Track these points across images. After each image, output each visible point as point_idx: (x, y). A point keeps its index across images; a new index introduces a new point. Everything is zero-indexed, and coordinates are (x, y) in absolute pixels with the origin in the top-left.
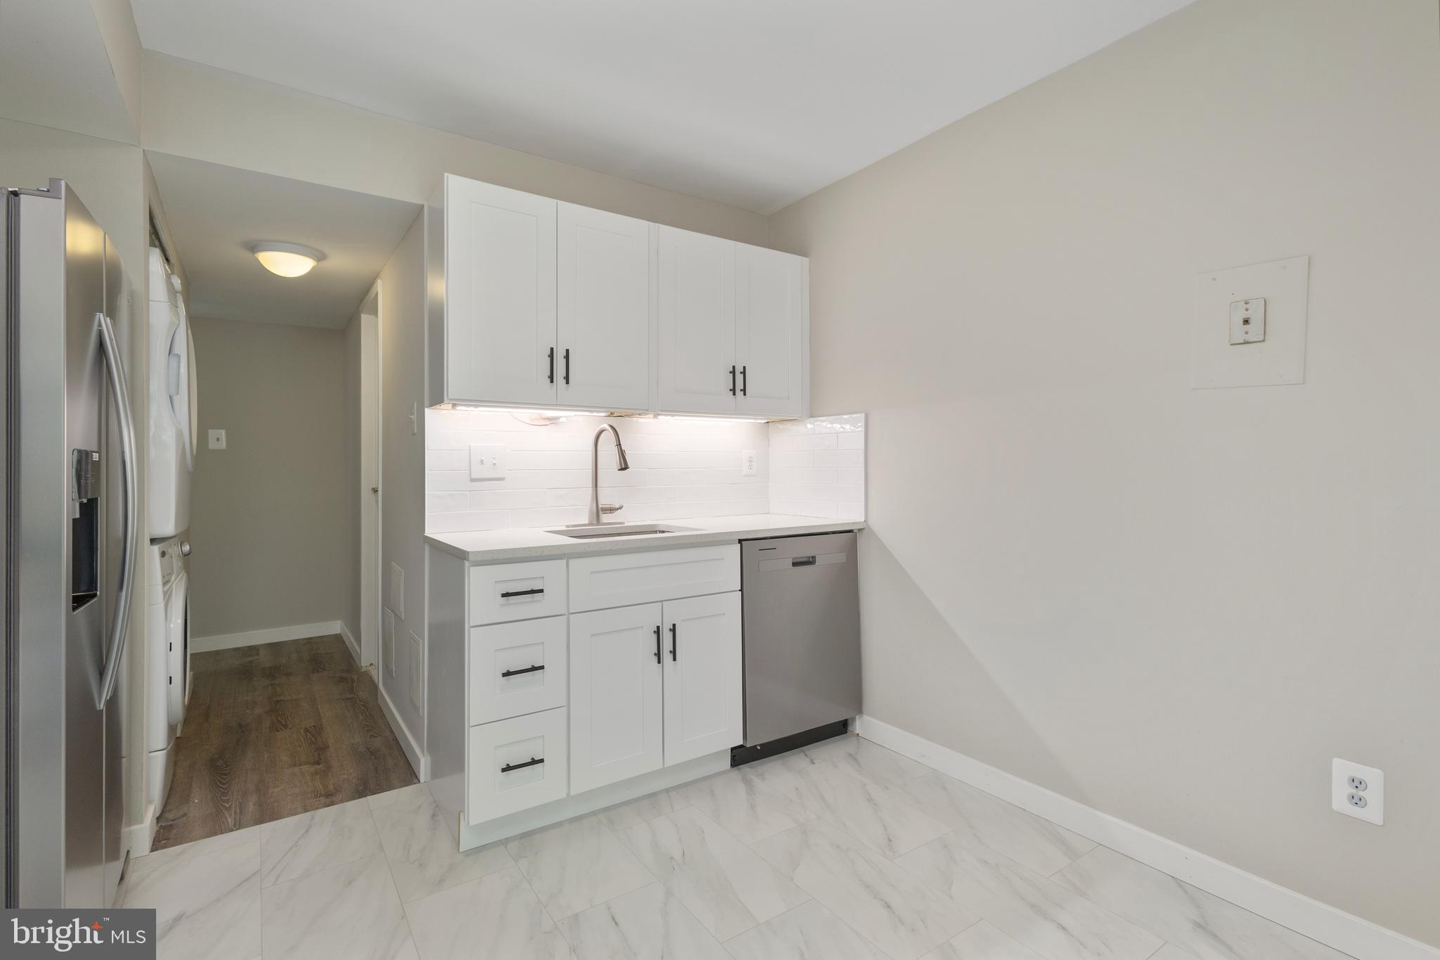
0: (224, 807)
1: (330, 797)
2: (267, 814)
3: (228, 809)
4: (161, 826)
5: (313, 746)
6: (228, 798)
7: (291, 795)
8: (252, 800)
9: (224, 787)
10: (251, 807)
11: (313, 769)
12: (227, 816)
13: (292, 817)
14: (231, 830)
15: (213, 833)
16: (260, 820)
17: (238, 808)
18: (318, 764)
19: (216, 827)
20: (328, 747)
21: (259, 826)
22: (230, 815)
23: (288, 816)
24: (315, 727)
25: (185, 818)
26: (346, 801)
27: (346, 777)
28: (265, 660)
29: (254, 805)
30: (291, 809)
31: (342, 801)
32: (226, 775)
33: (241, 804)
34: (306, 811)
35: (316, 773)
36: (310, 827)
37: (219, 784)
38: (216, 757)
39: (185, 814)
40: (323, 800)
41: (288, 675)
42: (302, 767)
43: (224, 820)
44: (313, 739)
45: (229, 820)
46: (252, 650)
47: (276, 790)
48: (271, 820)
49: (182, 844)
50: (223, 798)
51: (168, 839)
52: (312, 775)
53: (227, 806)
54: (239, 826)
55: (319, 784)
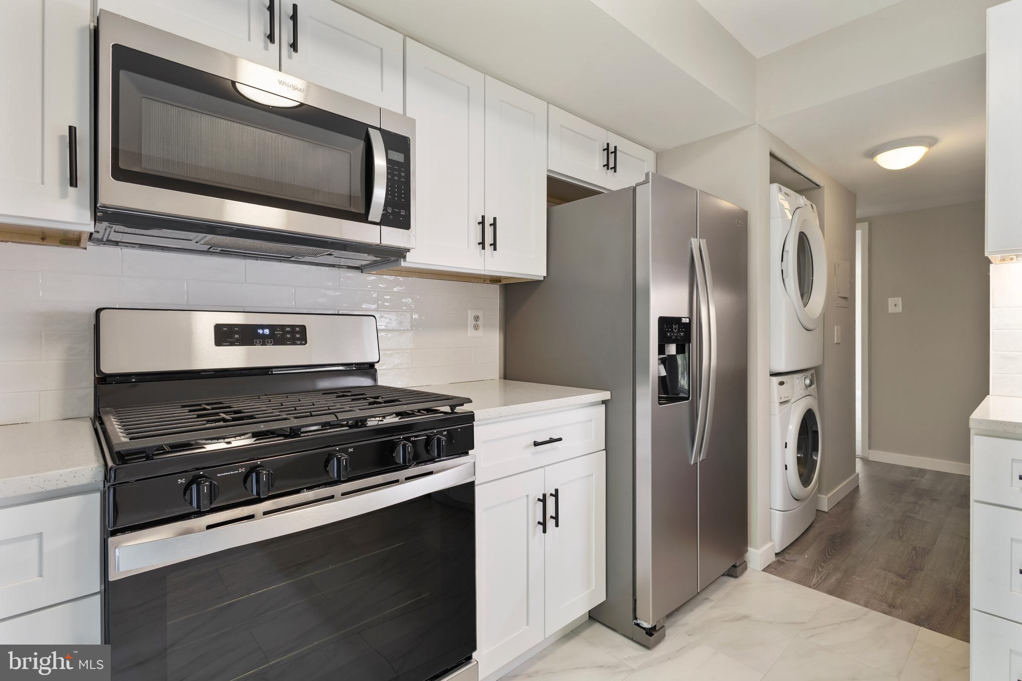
0: (818, 569)
1: (890, 608)
2: (838, 591)
3: (819, 572)
4: (778, 560)
5: (910, 563)
6: (823, 565)
7: (864, 588)
8: (838, 575)
9: (828, 556)
10: (833, 580)
11: (896, 579)
12: (815, 576)
13: (852, 604)
14: (810, 587)
15: (800, 581)
16: (831, 593)
17: (825, 575)
18: (903, 578)
19: (803, 580)
20: (922, 570)
21: (827, 595)
22: (817, 577)
23: (850, 601)
24: (923, 549)
25: (793, 563)
26: (901, 619)
27: (917, 600)
28: (924, 483)
29: (836, 580)
30: (856, 597)
31: (898, 617)
32: (835, 550)
33: (829, 574)
34: (866, 606)
35: (896, 584)
36: (859, 618)
37: (827, 553)
38: (838, 535)
39: (794, 561)
40: (885, 606)
41: (934, 500)
42: (888, 573)
43: (811, 577)
44: (915, 558)
45: (814, 580)
46: (922, 472)
47: (857, 578)
48: (837, 596)
49: (779, 577)
50: (821, 563)
51: (775, 569)
52: (892, 583)
53: (820, 570)
54: (816, 587)
55: (891, 593)
